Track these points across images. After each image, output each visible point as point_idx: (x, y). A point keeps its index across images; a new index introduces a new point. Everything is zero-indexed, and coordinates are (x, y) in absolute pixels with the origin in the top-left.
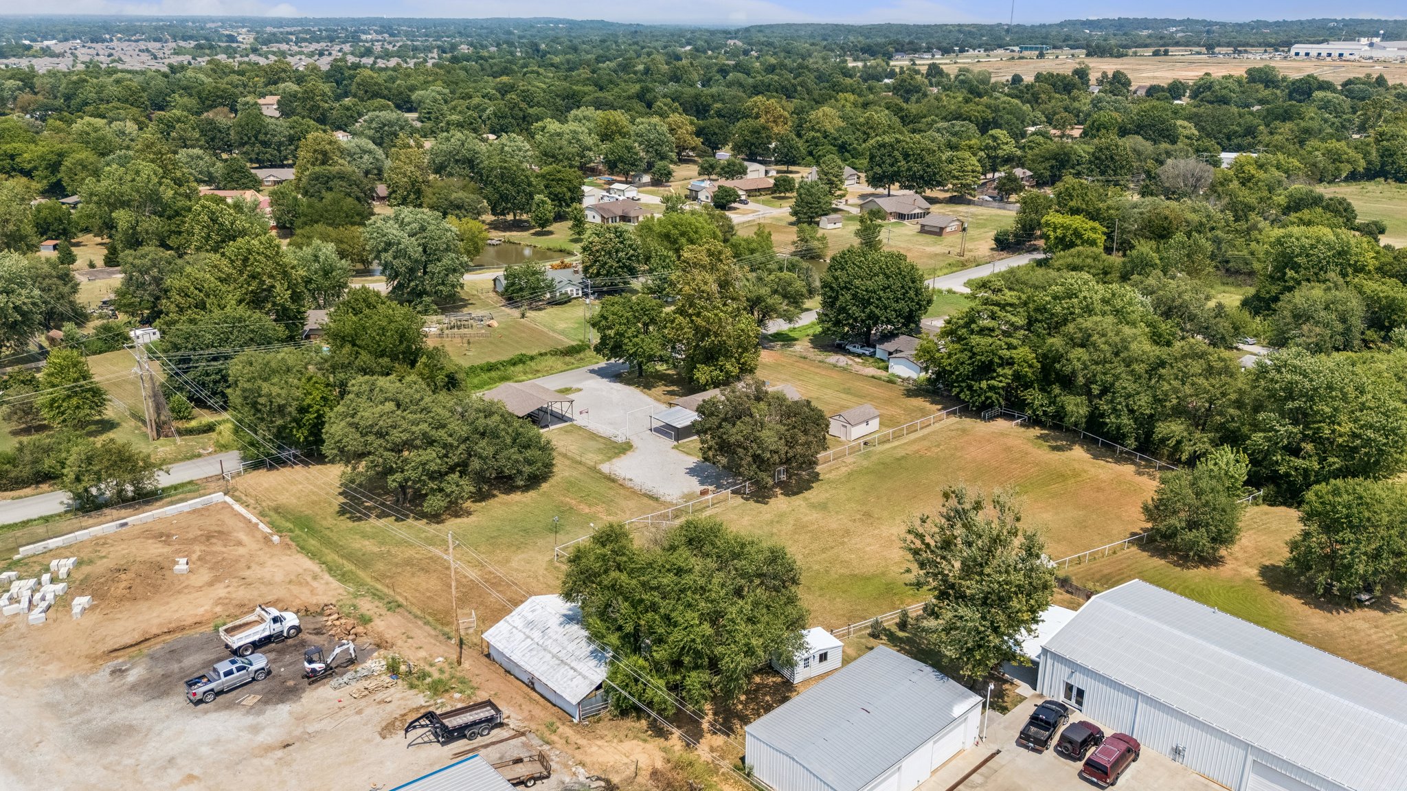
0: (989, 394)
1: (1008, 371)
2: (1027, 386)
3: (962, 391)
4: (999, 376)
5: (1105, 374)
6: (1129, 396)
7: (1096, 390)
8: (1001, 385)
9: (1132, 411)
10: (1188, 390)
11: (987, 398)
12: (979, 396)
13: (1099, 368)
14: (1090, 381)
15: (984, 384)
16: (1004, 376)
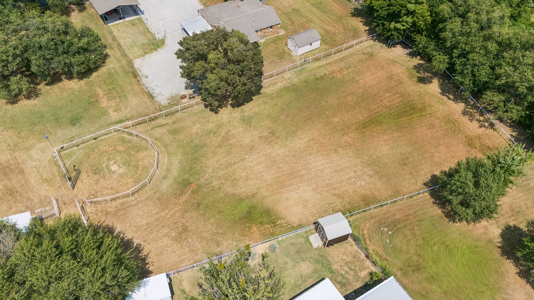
0: (393, 33)
1: (410, 20)
2: (419, 32)
3: (378, 25)
4: (403, 21)
5: (466, 44)
6: (475, 65)
7: (456, 52)
8: (402, 28)
9: (474, 75)
10: (516, 77)
11: (392, 35)
12: (388, 31)
13: (463, 39)
14: (454, 47)
15: (393, 25)
16: (406, 22)
